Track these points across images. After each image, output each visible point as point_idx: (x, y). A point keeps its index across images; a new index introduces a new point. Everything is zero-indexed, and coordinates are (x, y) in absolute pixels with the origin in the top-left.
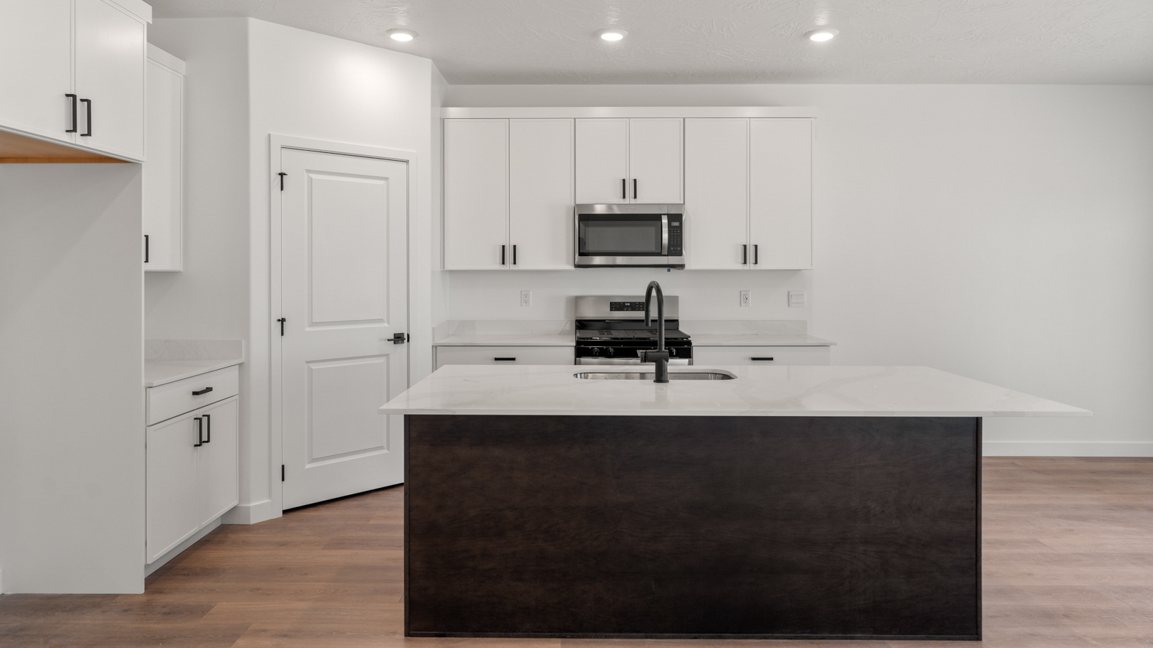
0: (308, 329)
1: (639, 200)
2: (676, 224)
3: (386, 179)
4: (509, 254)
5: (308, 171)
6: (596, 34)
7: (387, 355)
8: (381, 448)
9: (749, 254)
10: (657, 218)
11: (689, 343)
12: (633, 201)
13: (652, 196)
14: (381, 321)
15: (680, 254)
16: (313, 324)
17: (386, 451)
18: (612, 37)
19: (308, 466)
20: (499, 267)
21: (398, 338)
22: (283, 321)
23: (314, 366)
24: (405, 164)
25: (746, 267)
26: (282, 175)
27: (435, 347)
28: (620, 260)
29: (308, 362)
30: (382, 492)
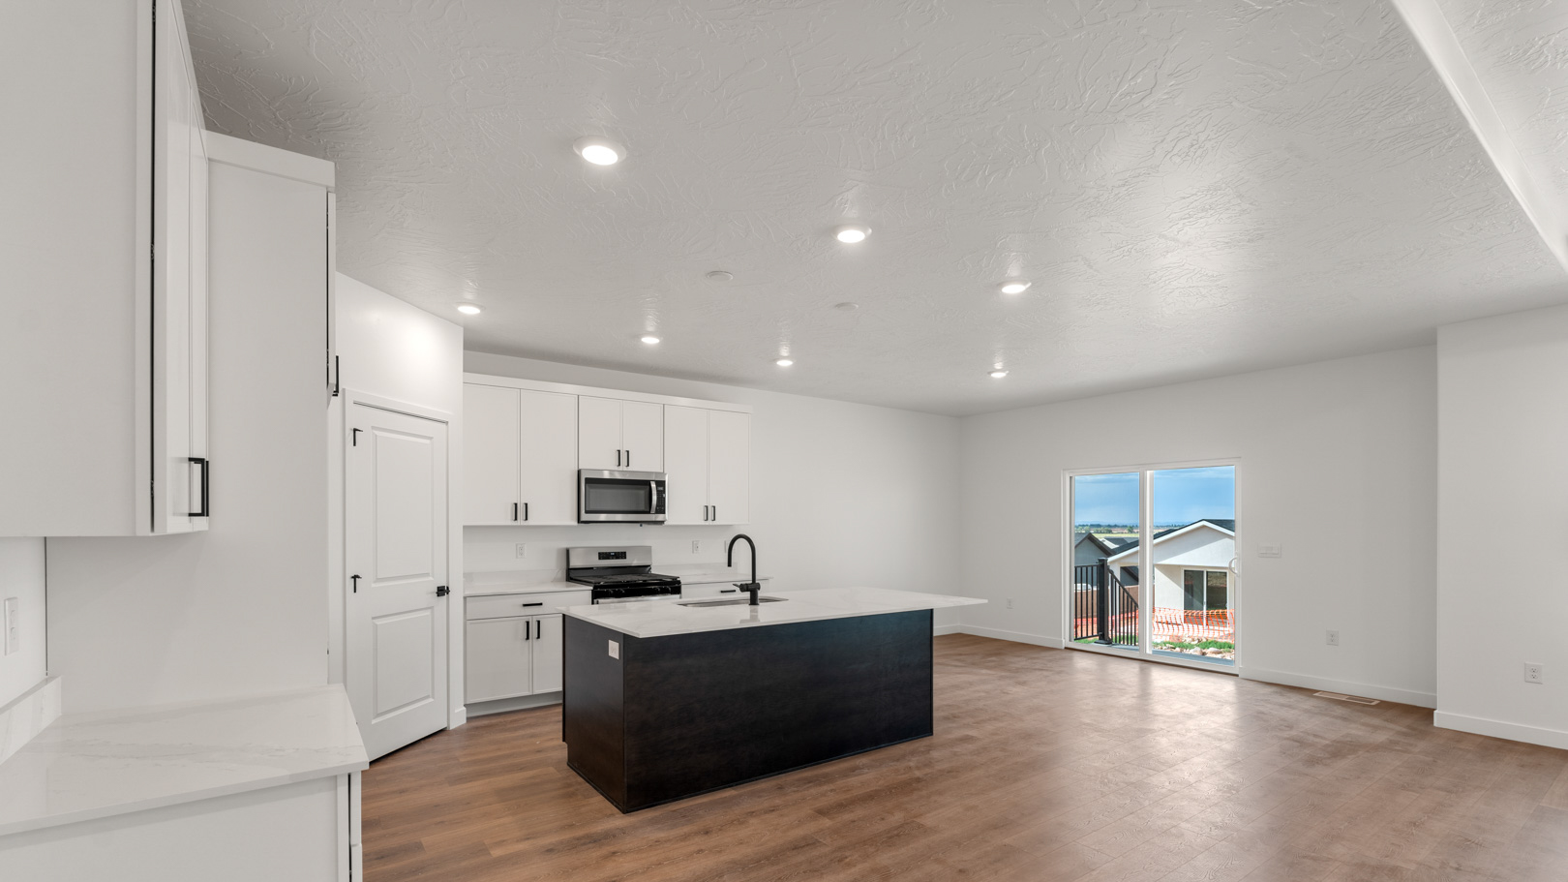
0: (373, 585)
1: (630, 469)
2: (661, 489)
3: (431, 438)
4: (521, 511)
5: (373, 428)
6: (638, 336)
7: (432, 608)
8: (427, 697)
9: (710, 512)
10: (647, 483)
11: (679, 582)
12: (625, 469)
13: (642, 465)
14: (427, 575)
15: (664, 513)
16: (378, 580)
17: (431, 700)
18: (650, 341)
19: (374, 722)
20: (510, 522)
21: (442, 591)
22: (355, 577)
23: (378, 622)
24: (444, 425)
25: (707, 523)
26: (355, 430)
27: (465, 598)
28: (603, 517)
29: (373, 618)
30: (430, 739)
